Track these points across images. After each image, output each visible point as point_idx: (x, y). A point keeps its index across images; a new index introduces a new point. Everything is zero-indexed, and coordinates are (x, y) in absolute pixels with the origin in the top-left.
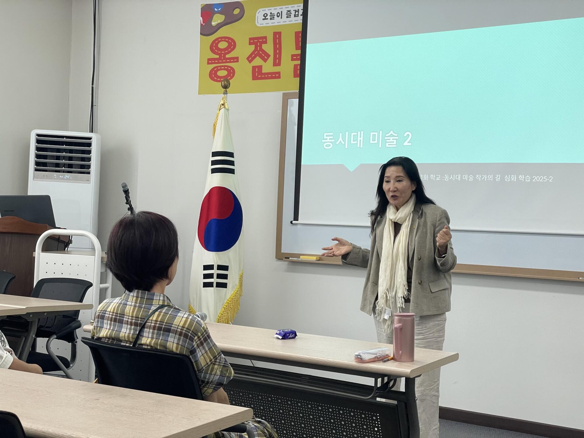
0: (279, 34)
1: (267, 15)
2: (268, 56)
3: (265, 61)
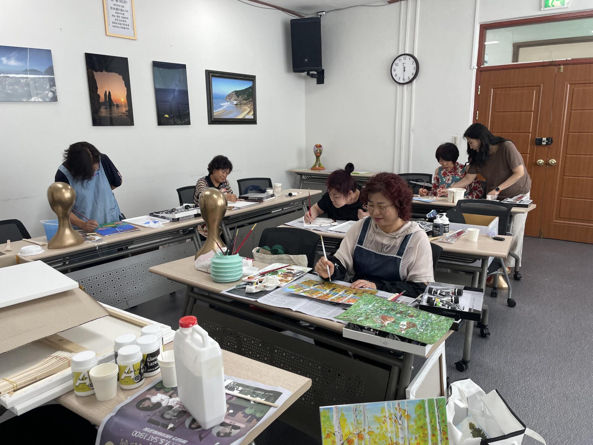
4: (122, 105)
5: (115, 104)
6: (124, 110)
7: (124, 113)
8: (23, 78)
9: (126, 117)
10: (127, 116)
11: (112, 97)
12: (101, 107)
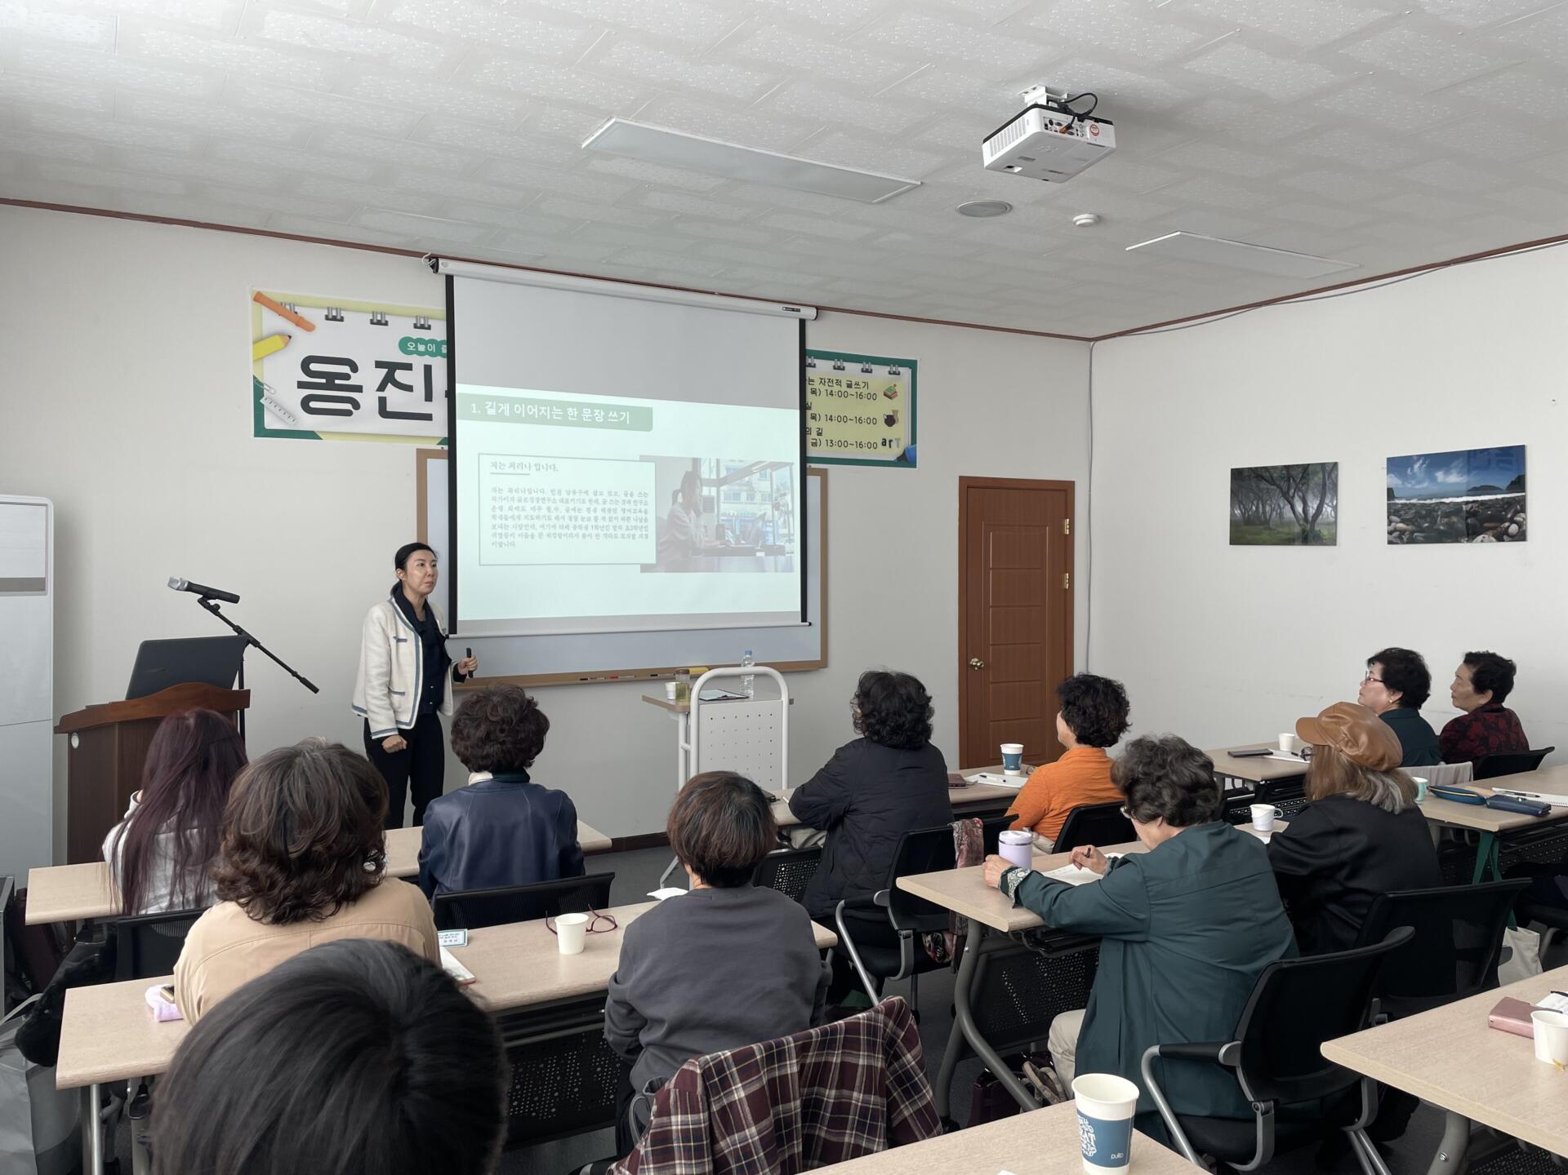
8: (1467, 503)
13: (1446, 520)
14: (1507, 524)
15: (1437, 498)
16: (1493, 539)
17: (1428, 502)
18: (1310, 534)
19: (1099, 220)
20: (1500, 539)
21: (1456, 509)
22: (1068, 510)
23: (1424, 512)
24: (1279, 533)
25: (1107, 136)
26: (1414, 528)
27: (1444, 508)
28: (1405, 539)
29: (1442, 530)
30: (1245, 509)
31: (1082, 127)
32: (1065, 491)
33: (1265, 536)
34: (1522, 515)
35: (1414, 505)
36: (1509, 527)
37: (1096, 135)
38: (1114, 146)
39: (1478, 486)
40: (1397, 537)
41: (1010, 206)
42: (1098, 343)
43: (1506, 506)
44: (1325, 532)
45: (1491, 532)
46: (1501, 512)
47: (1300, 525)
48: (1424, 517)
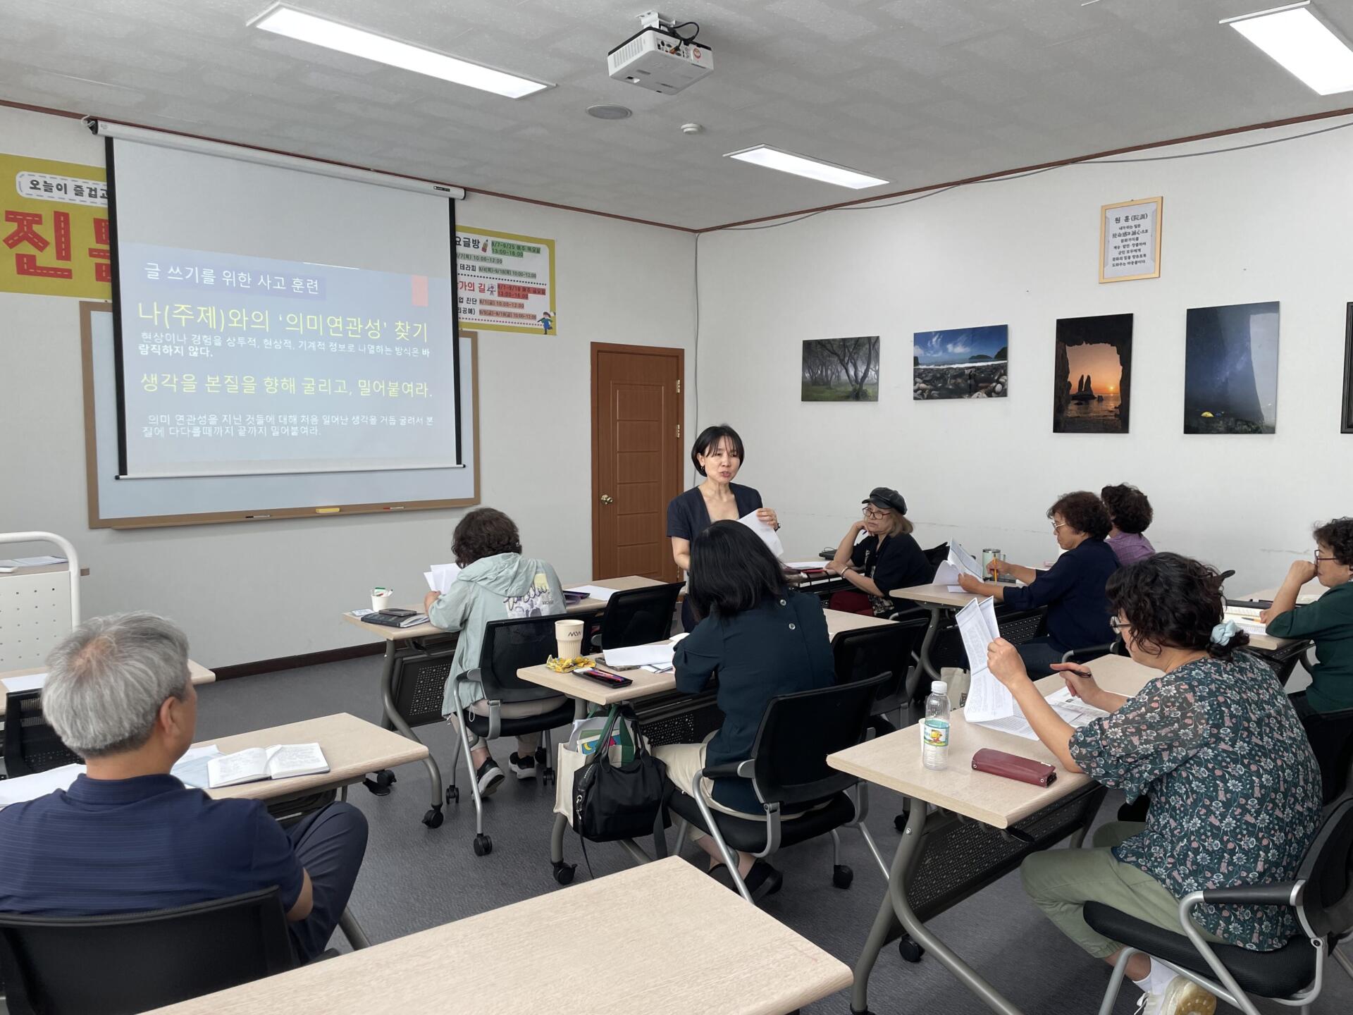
0: (66, 216)
1: (38, 183)
2: (46, 244)
3: (41, 249)
4: (1110, 397)
5: (1096, 396)
6: (1112, 405)
7: (1111, 411)
9: (1113, 418)
10: (1116, 415)
11: (1094, 385)
12: (1069, 403)
13: (953, 381)
14: (994, 384)
15: (948, 364)
16: (985, 395)
17: (942, 367)
18: (860, 393)
19: (701, 129)
20: (989, 395)
21: (960, 373)
22: (679, 373)
23: (938, 375)
24: (837, 391)
25: (706, 59)
26: (932, 387)
27: (952, 372)
28: (925, 395)
29: (950, 389)
30: (812, 371)
31: (687, 49)
32: (677, 357)
33: (827, 393)
34: (1005, 377)
35: (932, 369)
36: (995, 386)
37: (699, 57)
38: (713, 68)
39: (976, 355)
40: (920, 395)
41: (631, 112)
42: (702, 234)
43: (994, 371)
44: (870, 391)
45: (983, 391)
46: (990, 375)
47: (852, 385)
48: (938, 379)
